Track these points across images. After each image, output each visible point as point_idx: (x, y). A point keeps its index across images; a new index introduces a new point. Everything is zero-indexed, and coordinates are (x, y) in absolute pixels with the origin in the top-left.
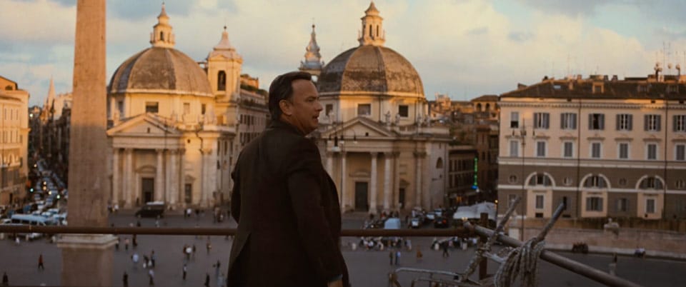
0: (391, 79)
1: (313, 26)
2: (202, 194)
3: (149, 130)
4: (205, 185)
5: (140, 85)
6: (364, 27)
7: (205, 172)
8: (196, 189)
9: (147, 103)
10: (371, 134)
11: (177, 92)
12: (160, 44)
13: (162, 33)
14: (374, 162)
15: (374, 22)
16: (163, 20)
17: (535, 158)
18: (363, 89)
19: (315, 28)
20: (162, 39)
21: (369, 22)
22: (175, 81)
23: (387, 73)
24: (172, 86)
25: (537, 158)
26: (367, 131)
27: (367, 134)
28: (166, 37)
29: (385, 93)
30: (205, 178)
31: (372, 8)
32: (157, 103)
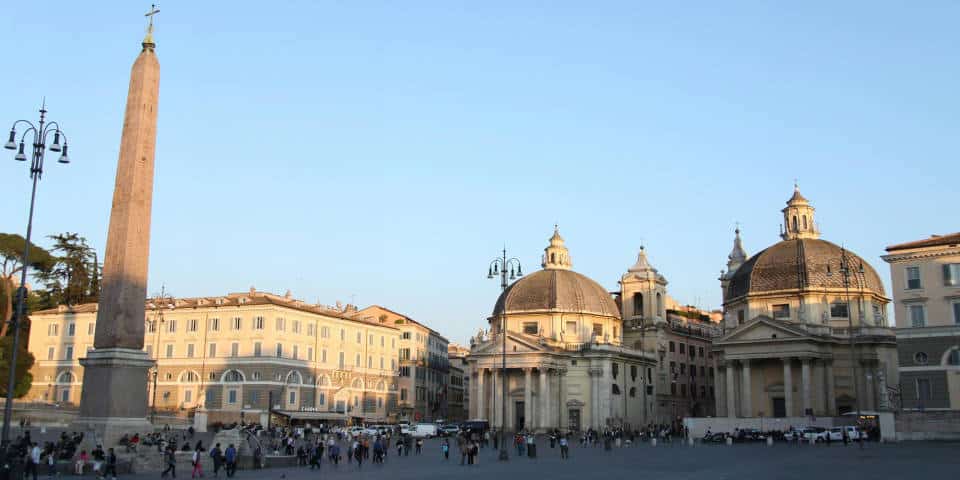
0: (814, 273)
1: (737, 232)
2: (592, 421)
3: (515, 348)
4: (595, 412)
5: (518, 306)
6: (787, 219)
7: (595, 396)
8: (585, 415)
9: (525, 323)
10: (780, 336)
11: (557, 310)
12: (551, 266)
13: (553, 255)
14: (787, 370)
15: (797, 213)
16: (556, 242)
17: (953, 326)
18: (776, 287)
19: (740, 234)
20: (553, 261)
21: (792, 213)
22: (556, 298)
23: (809, 266)
24: (552, 304)
25: (956, 326)
26: (773, 332)
27: (774, 336)
28: (557, 260)
29: (805, 289)
30: (595, 403)
31: (796, 196)
32: (536, 323)
